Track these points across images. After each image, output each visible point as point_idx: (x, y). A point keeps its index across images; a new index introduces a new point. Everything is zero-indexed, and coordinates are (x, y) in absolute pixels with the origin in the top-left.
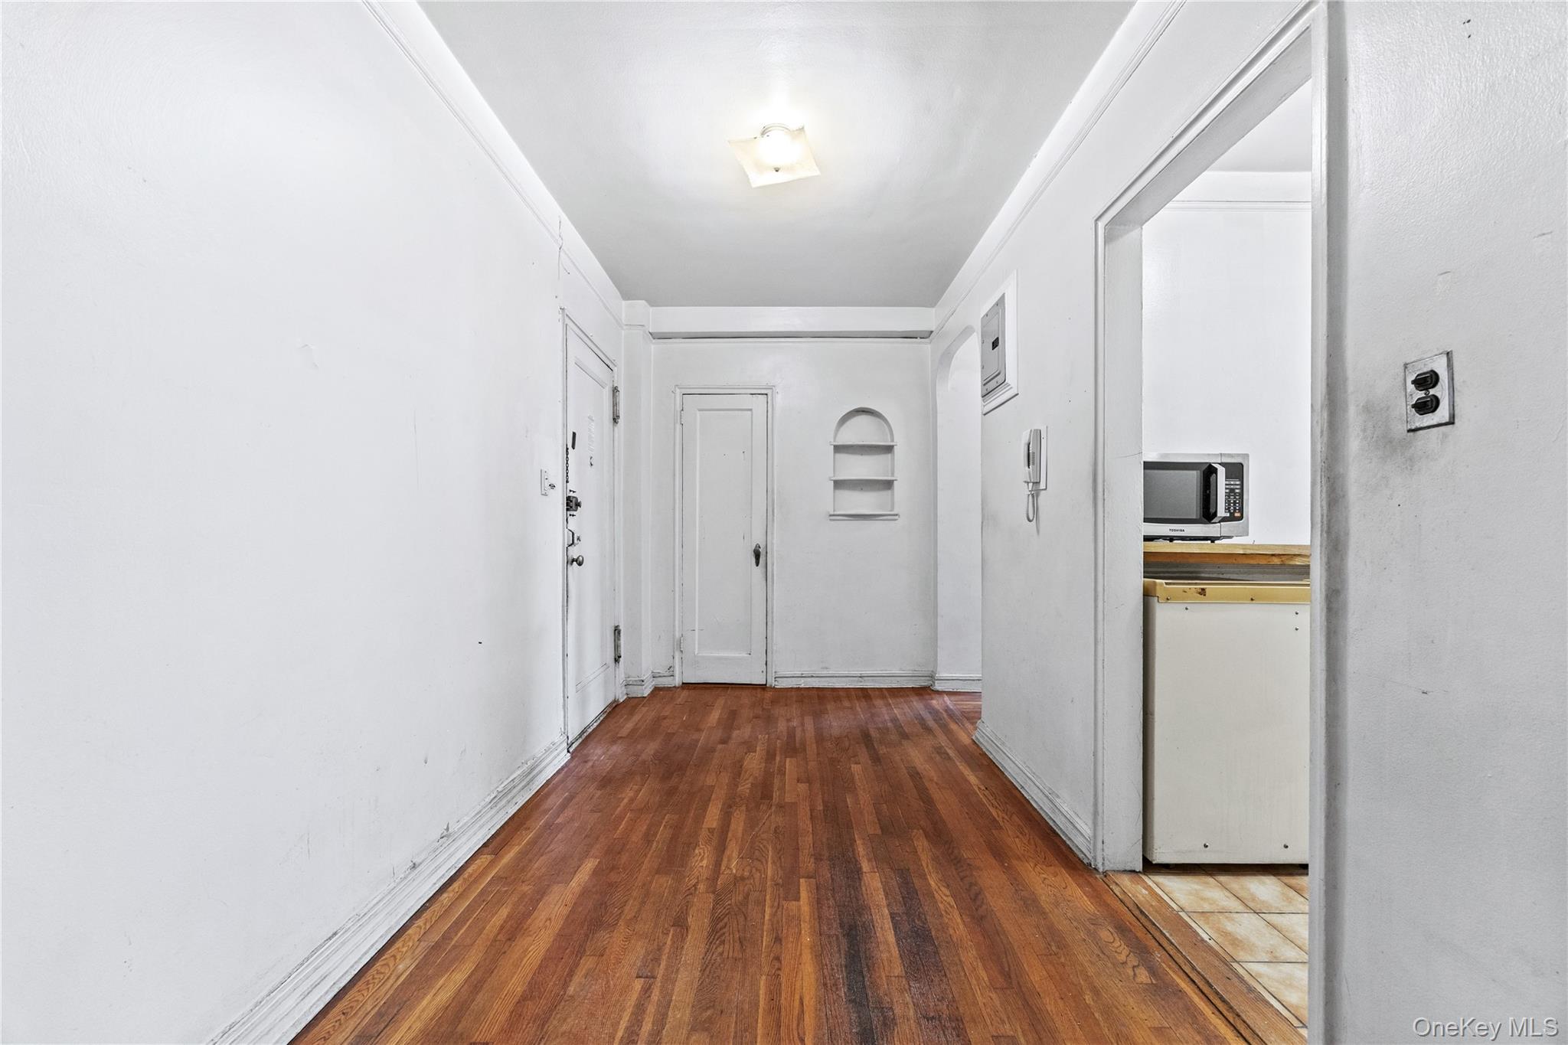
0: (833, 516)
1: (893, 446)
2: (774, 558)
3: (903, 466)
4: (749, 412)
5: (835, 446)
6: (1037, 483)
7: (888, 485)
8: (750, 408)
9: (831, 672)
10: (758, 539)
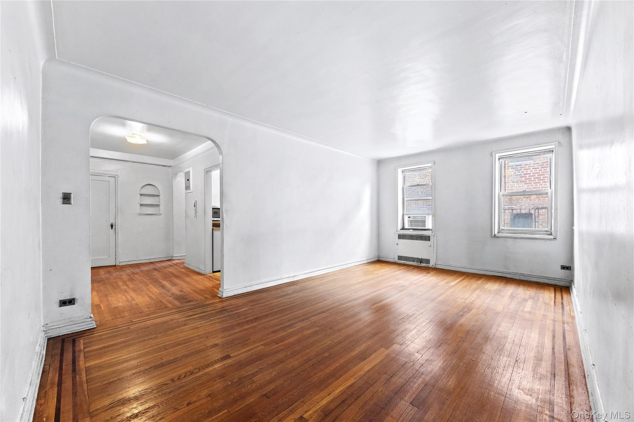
0: (140, 214)
1: (159, 195)
2: (118, 227)
3: (162, 200)
4: (108, 182)
5: (140, 194)
6: (196, 210)
7: (158, 205)
8: (109, 181)
9: (139, 259)
10: (112, 221)
